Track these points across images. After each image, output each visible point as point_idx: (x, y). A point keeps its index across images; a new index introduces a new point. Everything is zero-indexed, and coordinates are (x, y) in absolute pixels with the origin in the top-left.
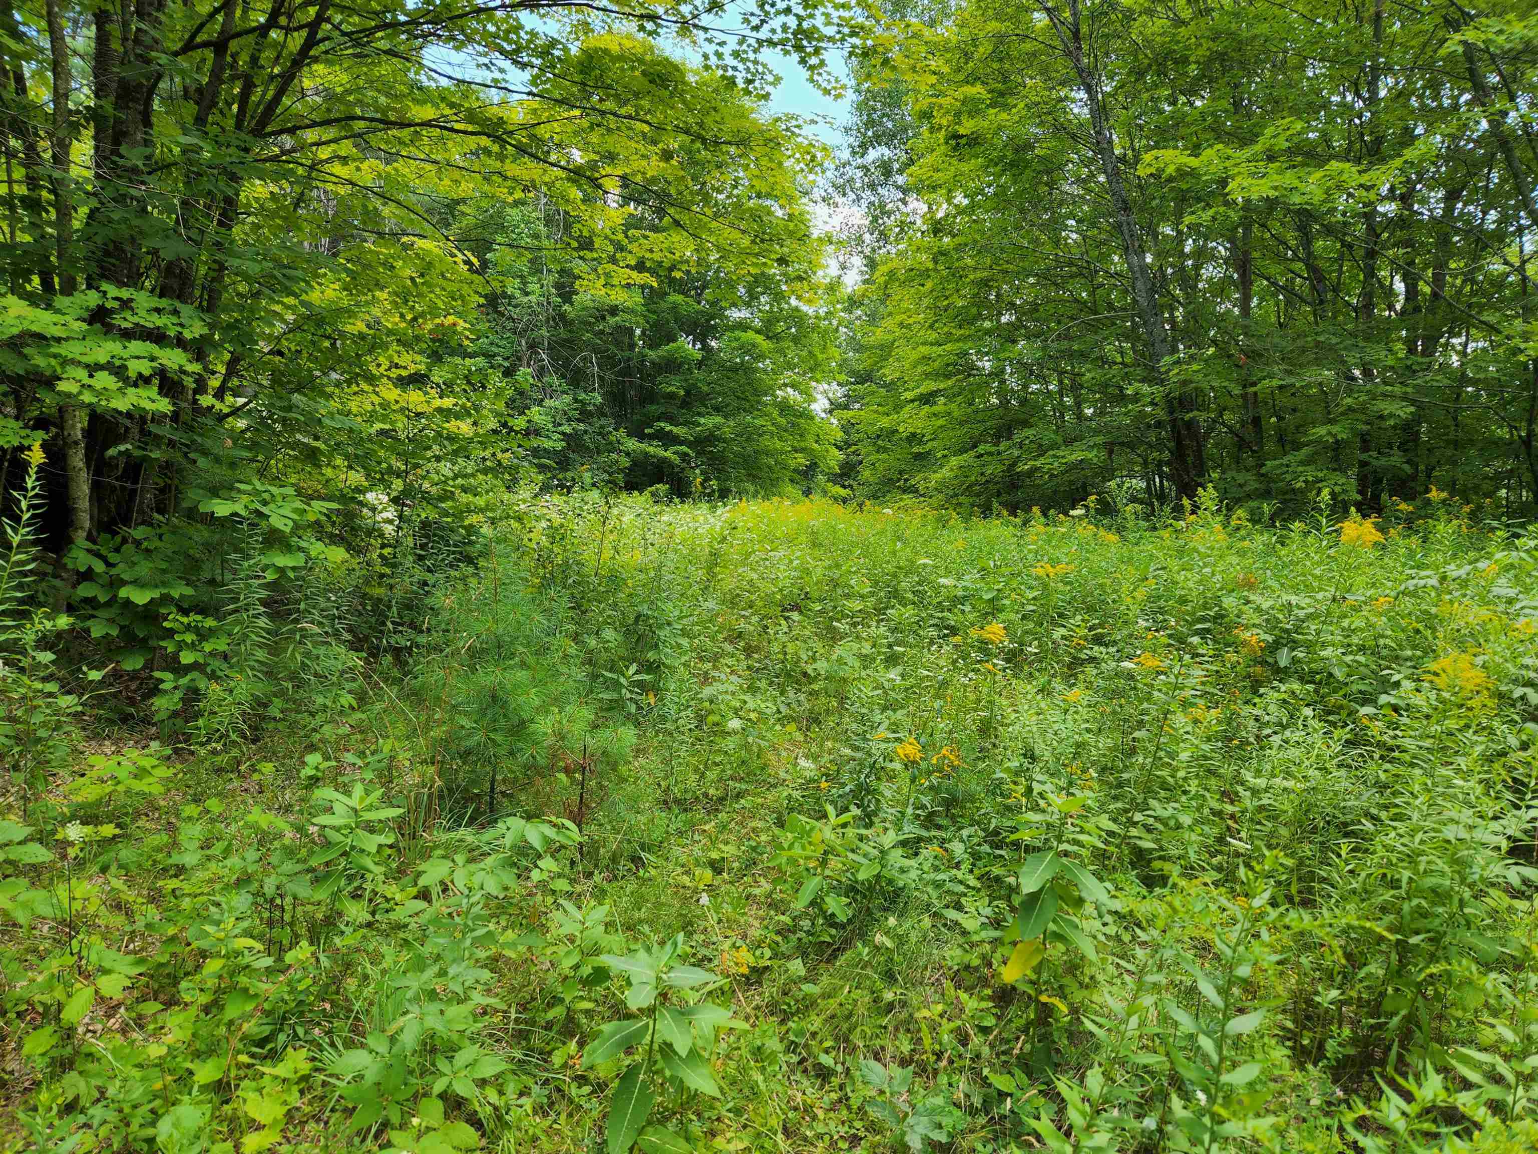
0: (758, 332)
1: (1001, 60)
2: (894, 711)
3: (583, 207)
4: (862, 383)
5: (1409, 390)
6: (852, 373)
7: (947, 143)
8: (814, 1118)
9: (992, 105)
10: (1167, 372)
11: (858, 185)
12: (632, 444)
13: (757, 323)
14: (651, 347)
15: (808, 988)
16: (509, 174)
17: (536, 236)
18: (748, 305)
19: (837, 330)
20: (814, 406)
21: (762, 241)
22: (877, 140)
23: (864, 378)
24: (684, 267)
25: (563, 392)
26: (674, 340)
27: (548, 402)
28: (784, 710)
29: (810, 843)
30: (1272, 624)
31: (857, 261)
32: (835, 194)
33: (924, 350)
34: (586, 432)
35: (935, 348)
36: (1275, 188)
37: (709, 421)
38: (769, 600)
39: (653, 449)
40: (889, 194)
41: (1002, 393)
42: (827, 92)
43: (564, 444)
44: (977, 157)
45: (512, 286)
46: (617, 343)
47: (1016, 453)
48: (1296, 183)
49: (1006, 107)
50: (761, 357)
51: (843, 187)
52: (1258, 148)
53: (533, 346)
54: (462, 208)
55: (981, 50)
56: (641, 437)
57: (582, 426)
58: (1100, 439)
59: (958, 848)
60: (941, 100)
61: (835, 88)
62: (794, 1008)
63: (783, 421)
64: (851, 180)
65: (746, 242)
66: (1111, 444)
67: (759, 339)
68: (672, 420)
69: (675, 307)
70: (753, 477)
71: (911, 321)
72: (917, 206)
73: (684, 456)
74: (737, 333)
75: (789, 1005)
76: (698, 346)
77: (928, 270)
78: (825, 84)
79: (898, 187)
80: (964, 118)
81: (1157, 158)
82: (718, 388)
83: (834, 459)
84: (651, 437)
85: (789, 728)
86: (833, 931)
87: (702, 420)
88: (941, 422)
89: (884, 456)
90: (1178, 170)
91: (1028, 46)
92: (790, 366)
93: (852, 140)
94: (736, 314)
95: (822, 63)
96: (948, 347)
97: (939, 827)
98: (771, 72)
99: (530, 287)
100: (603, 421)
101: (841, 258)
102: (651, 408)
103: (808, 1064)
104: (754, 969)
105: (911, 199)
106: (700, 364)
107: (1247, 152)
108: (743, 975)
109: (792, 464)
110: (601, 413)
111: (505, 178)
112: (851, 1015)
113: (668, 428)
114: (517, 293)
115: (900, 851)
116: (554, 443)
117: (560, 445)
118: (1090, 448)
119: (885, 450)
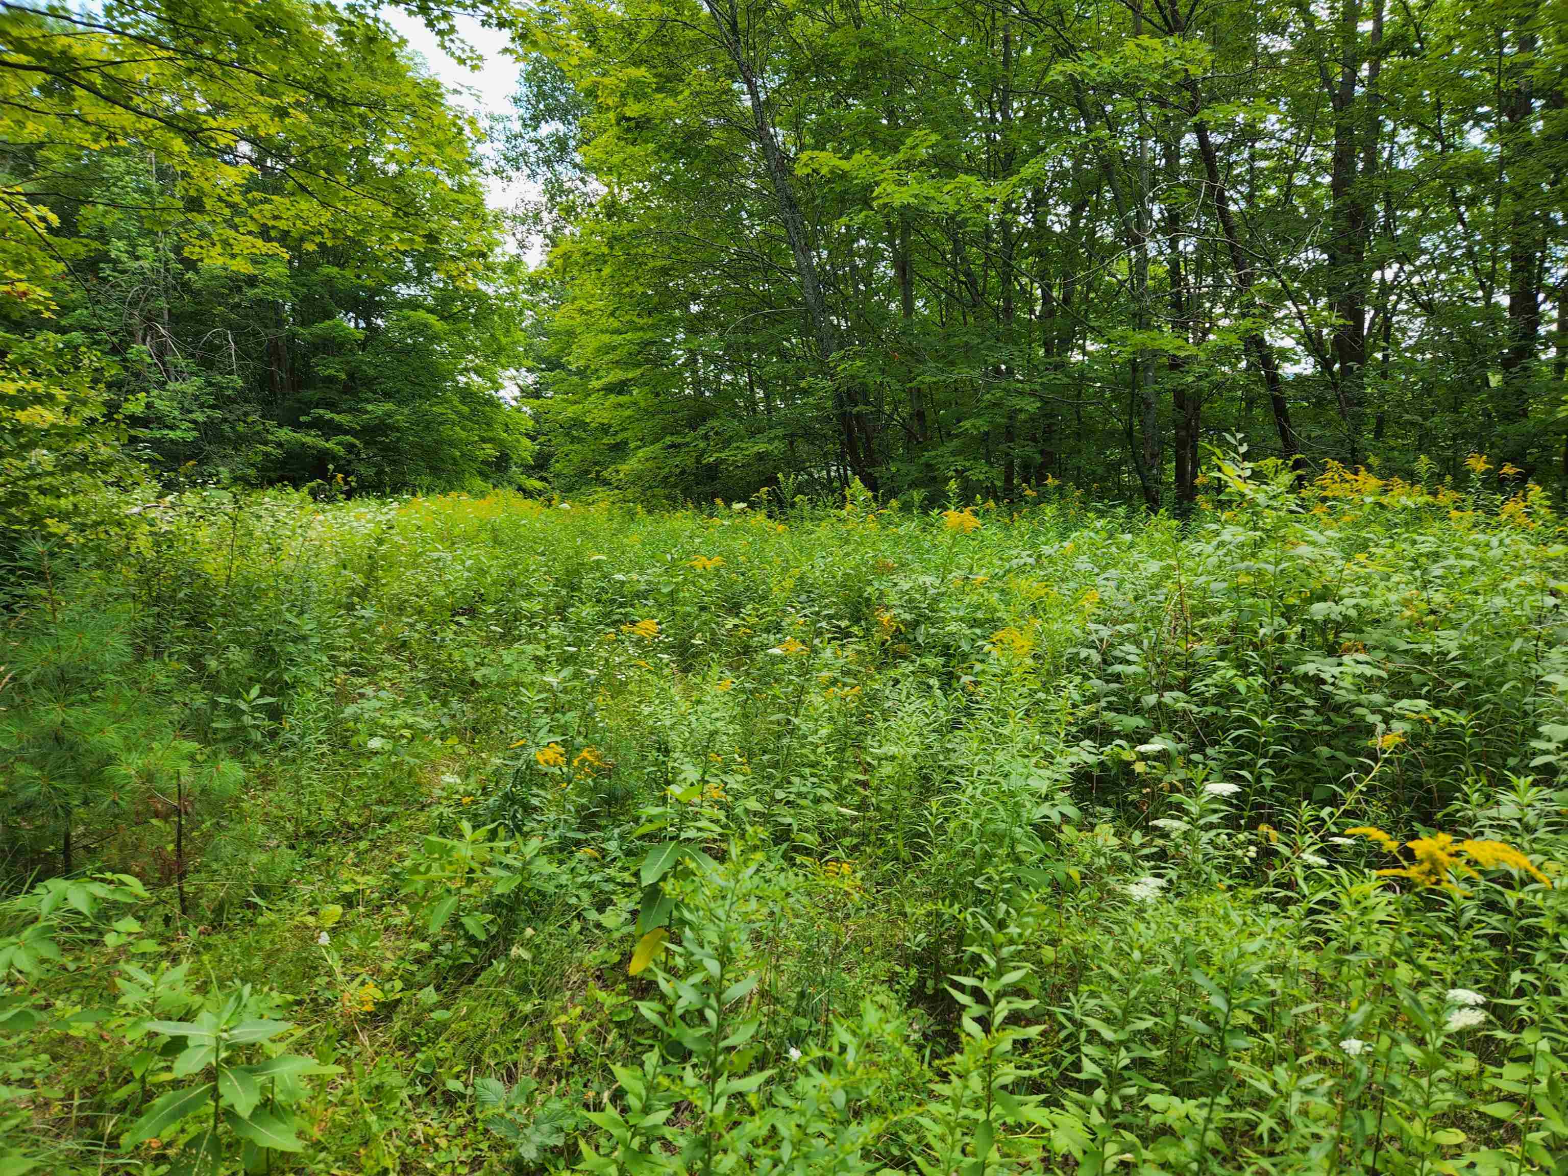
0: (431, 311)
1: (665, 44)
2: (564, 714)
3: (192, 162)
4: (551, 370)
5: (1037, 387)
6: (540, 359)
7: (618, 124)
8: (437, 1148)
9: (659, 90)
10: (835, 367)
11: (532, 159)
12: (285, 434)
13: (430, 301)
14: (302, 324)
15: (439, 1015)
16: (90, 118)
17: (147, 191)
18: (418, 281)
19: (521, 313)
20: (501, 393)
21: (406, 214)
22: (550, 113)
23: (554, 364)
24: (318, 239)
25: (192, 374)
26: (330, 316)
27: (171, 386)
28: (446, 721)
29: (450, 863)
30: (910, 604)
31: (537, 240)
32: (507, 167)
33: (606, 338)
34: (225, 420)
35: (615, 337)
36: (916, 196)
37: (377, 409)
38: (438, 604)
39: (311, 439)
40: (565, 172)
41: (697, 383)
42: (462, 61)
43: (196, 434)
44: (646, 141)
45: (118, 248)
46: (261, 320)
47: (702, 445)
48: (932, 193)
49: (674, 93)
50: (435, 338)
51: (515, 160)
52: (900, 156)
53: (149, 319)
54: (44, 153)
55: (644, 32)
56: (297, 426)
57: (218, 414)
58: (780, 431)
59: (612, 846)
60: (606, 80)
61: (471, 59)
62: (424, 1039)
63: (466, 410)
64: (525, 154)
65: (388, 213)
66: (792, 435)
67: (432, 319)
68: (332, 406)
69: (329, 281)
70: (435, 471)
71: (591, 307)
72: (597, 187)
73: (350, 448)
74: (407, 312)
75: (419, 1036)
76: (362, 324)
77: (603, 255)
78: (458, 53)
79: (575, 166)
80: (630, 100)
81: (812, 159)
82: (388, 372)
83: (527, 449)
84: (309, 426)
85: (449, 742)
86: (475, 951)
87: (370, 407)
88: (628, 413)
89: (576, 447)
90: (832, 172)
91: (690, 34)
92: (471, 349)
93: (522, 111)
94: (404, 291)
95: (452, 29)
96: (629, 336)
97: (599, 828)
98: (394, 32)
99: (141, 251)
100: (247, 408)
101: (519, 236)
102: (308, 394)
103: (437, 1094)
104: (384, 1005)
105: (591, 178)
106: (363, 346)
107: (890, 160)
108: (369, 1013)
109: (481, 455)
110: (242, 397)
111: (87, 123)
112: (484, 1034)
113: (329, 415)
114: (124, 257)
115: (544, 859)
116: (182, 433)
117: (191, 436)
118: (770, 441)
119: (580, 440)
